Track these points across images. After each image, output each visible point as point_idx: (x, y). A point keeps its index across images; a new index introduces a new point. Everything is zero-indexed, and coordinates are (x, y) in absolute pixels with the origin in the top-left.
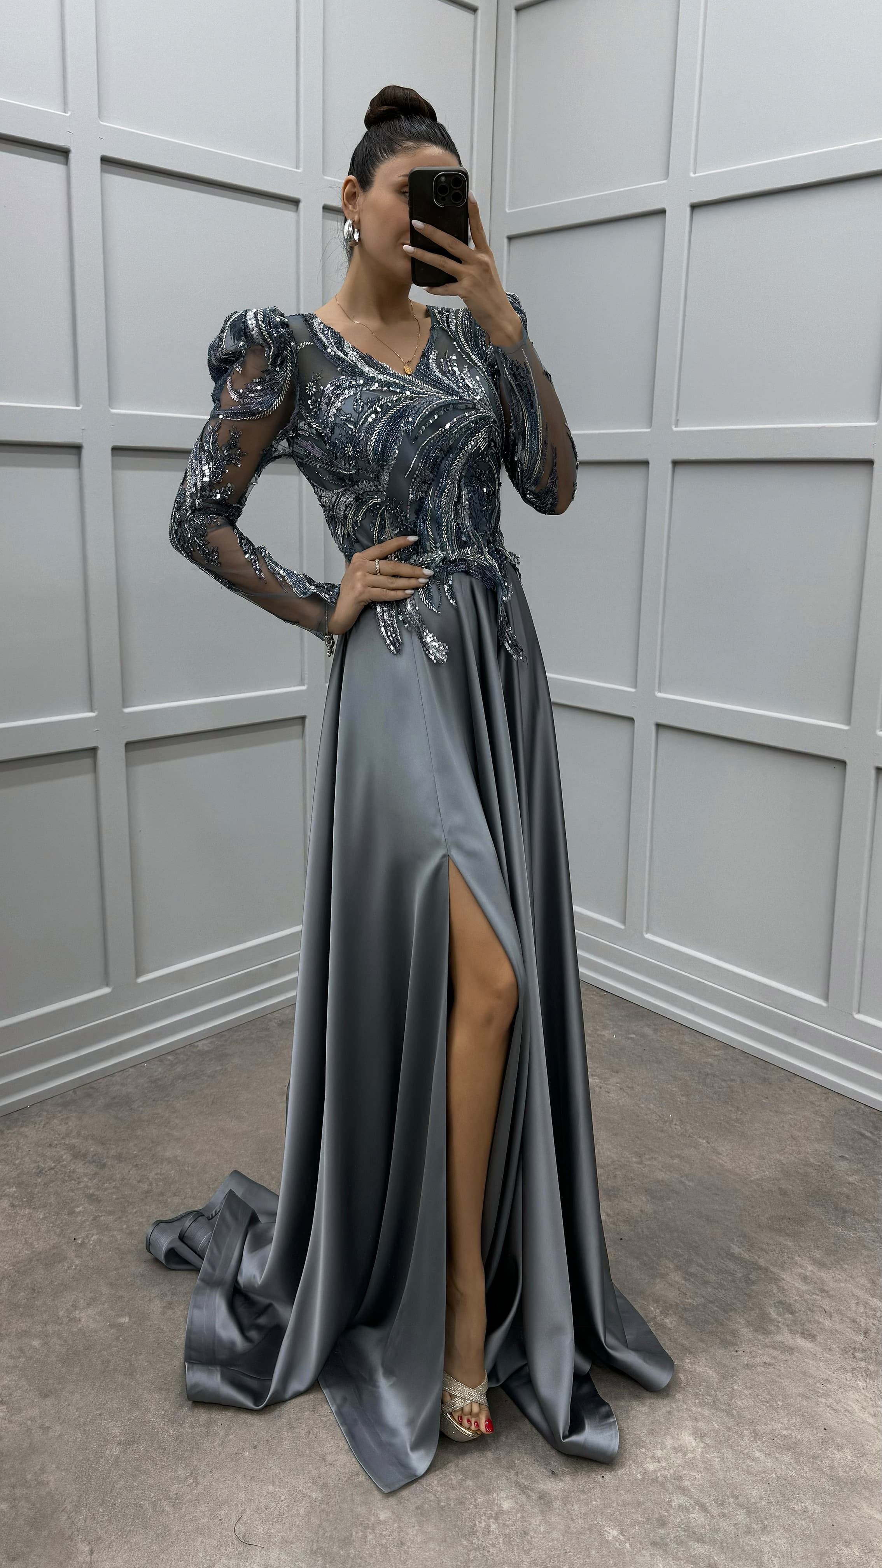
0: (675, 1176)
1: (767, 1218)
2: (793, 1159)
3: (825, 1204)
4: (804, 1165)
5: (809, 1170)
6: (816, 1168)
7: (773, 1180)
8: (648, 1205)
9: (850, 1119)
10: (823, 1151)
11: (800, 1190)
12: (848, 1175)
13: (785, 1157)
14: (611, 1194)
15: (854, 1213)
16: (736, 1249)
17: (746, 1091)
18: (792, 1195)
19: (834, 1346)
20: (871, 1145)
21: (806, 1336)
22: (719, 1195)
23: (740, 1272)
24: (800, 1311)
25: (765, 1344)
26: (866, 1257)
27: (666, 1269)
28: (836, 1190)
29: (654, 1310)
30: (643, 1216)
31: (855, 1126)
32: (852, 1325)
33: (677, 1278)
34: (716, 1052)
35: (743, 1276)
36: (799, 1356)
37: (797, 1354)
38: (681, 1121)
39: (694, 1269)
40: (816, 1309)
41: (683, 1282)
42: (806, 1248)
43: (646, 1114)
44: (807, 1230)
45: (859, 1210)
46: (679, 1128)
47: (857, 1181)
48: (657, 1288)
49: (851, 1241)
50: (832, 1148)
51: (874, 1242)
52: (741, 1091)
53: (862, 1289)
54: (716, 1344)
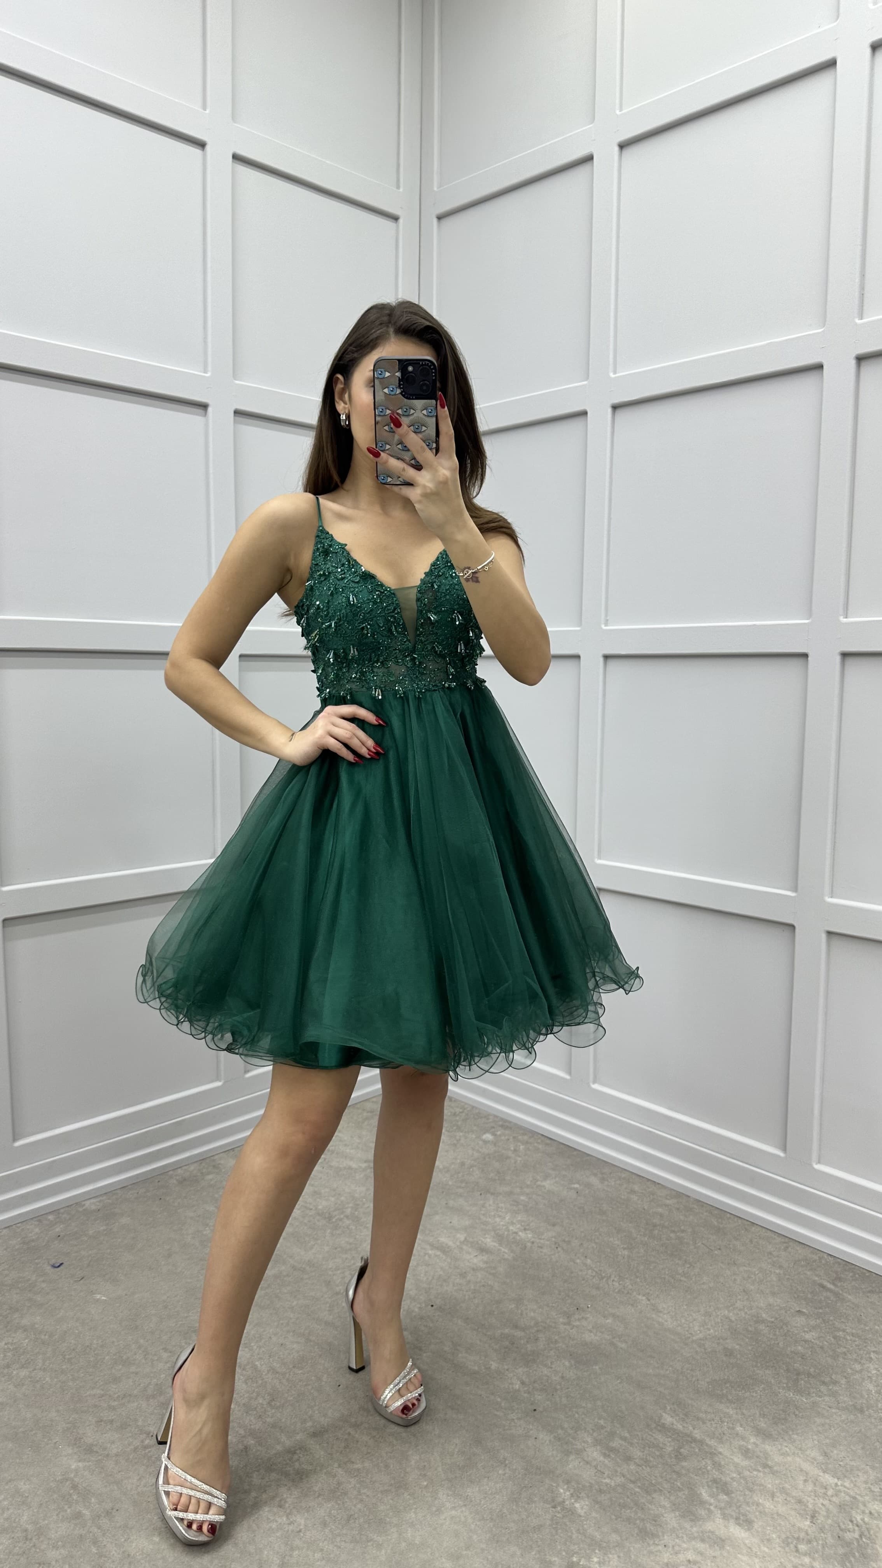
0: (606, 1336)
1: (708, 1383)
2: (743, 1315)
3: (775, 1365)
4: (755, 1321)
5: (761, 1327)
6: (769, 1324)
7: (719, 1339)
8: (571, 1371)
9: (811, 1269)
10: (777, 1305)
11: (748, 1350)
12: (804, 1331)
13: (734, 1314)
14: (530, 1359)
15: (809, 1375)
16: (668, 1419)
17: (697, 1242)
18: (739, 1356)
19: (774, 1536)
20: (832, 1298)
21: (741, 1522)
22: (654, 1357)
23: (670, 1446)
24: (737, 1491)
25: (692, 1534)
26: (819, 1426)
27: (583, 1444)
28: (789, 1349)
29: (563, 1492)
30: (563, 1383)
31: (816, 1278)
32: (797, 1507)
33: (595, 1454)
34: (668, 1202)
35: (673, 1450)
36: (731, 1549)
37: (728, 1548)
38: (620, 1276)
39: (616, 1443)
40: (755, 1487)
41: (602, 1458)
42: (750, 1416)
43: (581, 1271)
44: (752, 1396)
45: (815, 1371)
46: (617, 1284)
47: (815, 1338)
48: (570, 1466)
49: (802, 1407)
50: (788, 1302)
51: (830, 1407)
52: (691, 1242)
53: (813, 1463)
54: (633, 1535)
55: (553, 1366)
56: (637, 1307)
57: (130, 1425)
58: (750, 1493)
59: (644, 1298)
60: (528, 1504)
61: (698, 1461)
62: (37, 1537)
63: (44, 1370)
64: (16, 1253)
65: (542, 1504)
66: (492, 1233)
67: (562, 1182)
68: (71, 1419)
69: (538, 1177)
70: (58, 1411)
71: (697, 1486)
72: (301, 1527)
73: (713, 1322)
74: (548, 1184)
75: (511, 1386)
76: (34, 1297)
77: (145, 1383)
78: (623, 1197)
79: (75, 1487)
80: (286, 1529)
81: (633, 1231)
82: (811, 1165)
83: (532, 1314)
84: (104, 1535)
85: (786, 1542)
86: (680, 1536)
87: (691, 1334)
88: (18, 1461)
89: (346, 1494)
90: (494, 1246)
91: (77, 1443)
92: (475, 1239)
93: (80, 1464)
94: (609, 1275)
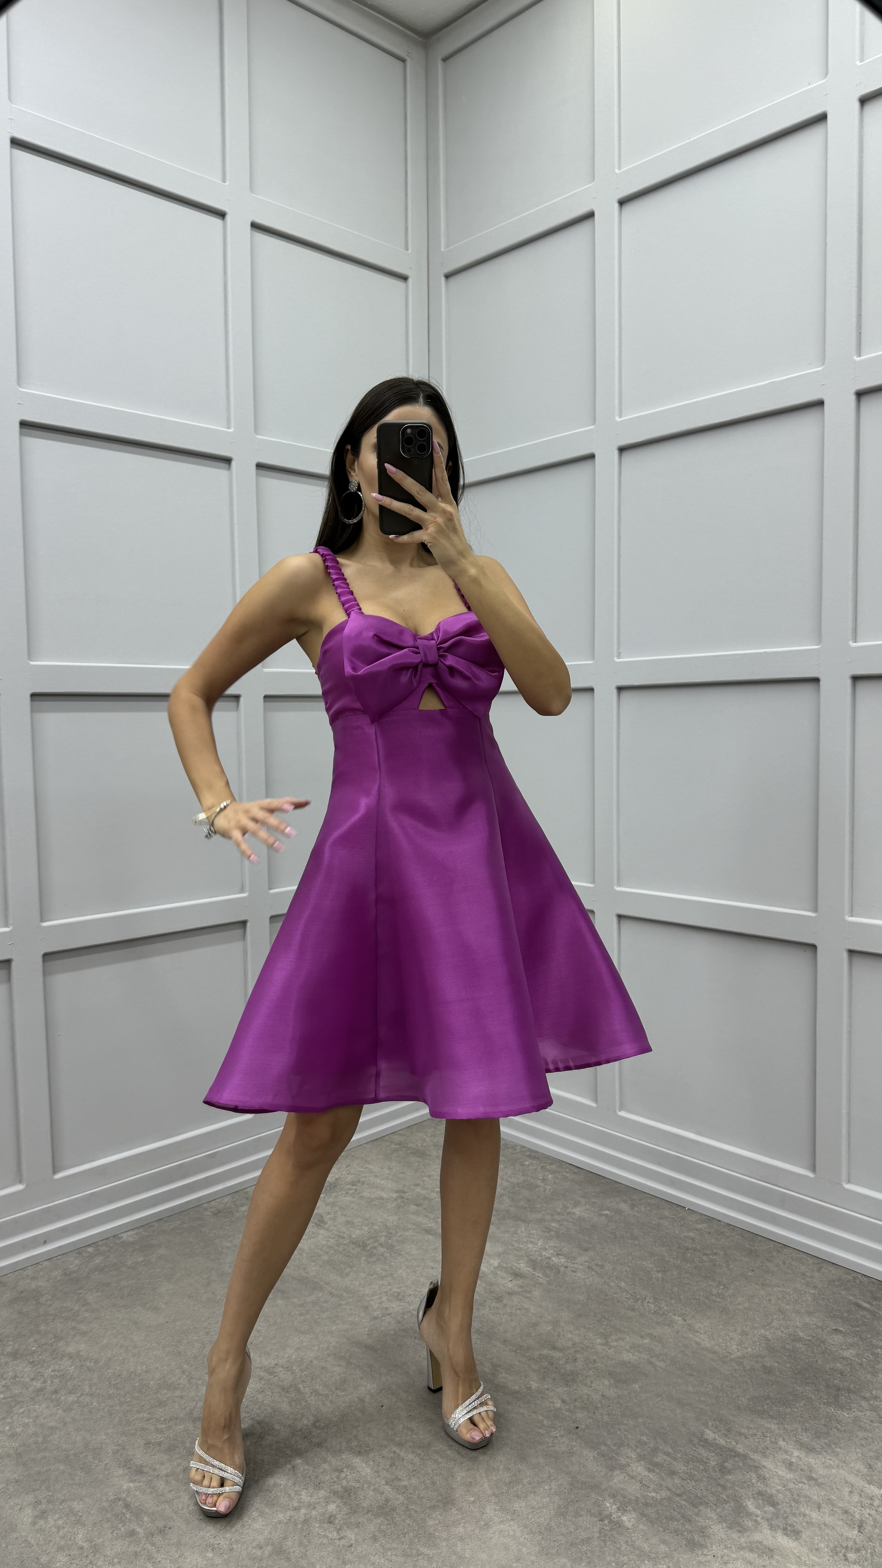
0: (644, 1356)
1: (748, 1399)
2: (780, 1334)
3: (814, 1381)
4: (792, 1340)
5: (799, 1345)
6: (807, 1343)
7: (757, 1357)
8: (611, 1389)
9: (847, 1290)
10: (813, 1325)
11: (787, 1367)
12: (842, 1349)
13: (770, 1333)
14: (569, 1379)
15: (849, 1391)
16: (710, 1435)
17: (730, 1264)
18: (778, 1373)
19: (822, 1545)
20: (868, 1316)
21: (789, 1532)
23: (714, 1460)
24: (783, 1502)
25: (741, 1544)
26: (861, 1439)
27: (627, 1460)
28: (828, 1366)
29: (610, 1506)
30: (604, 1401)
31: (852, 1298)
32: (843, 1517)
33: (639, 1469)
34: (699, 1226)
35: (717, 1464)
36: (780, 1559)
37: (777, 1558)
38: (655, 1298)
39: (660, 1458)
40: (801, 1499)
41: (646, 1473)
42: (792, 1431)
43: (616, 1293)
44: (794, 1411)
45: (855, 1387)
46: (653, 1305)
47: (853, 1355)
48: (615, 1481)
49: (845, 1422)
50: (824, 1321)
51: (872, 1422)
52: (724, 1265)
53: (858, 1475)
54: (681, 1547)
55: (593, 1385)
56: (673, 1327)
57: (177, 1447)
58: (796, 1505)
59: (680, 1318)
60: (576, 1517)
61: (743, 1474)
62: (92, 1554)
64: (58, 1284)
65: (589, 1517)
66: (527, 1258)
67: (593, 1209)
68: (120, 1442)
69: (568, 1205)
70: (107, 1434)
71: (743, 1498)
72: (352, 1542)
73: (750, 1341)
74: (578, 1211)
75: (552, 1405)
76: (78, 1326)
78: (654, 1222)
79: (127, 1506)
80: (338, 1544)
81: (666, 1254)
82: (841, 1185)
83: (570, 1336)
84: (158, 1551)
85: (835, 1551)
86: (729, 1546)
87: (729, 1353)
88: (70, 1482)
89: (394, 1510)
90: (528, 1271)
91: (128, 1464)
92: (509, 1265)
93: (131, 1485)
94: (644, 1297)
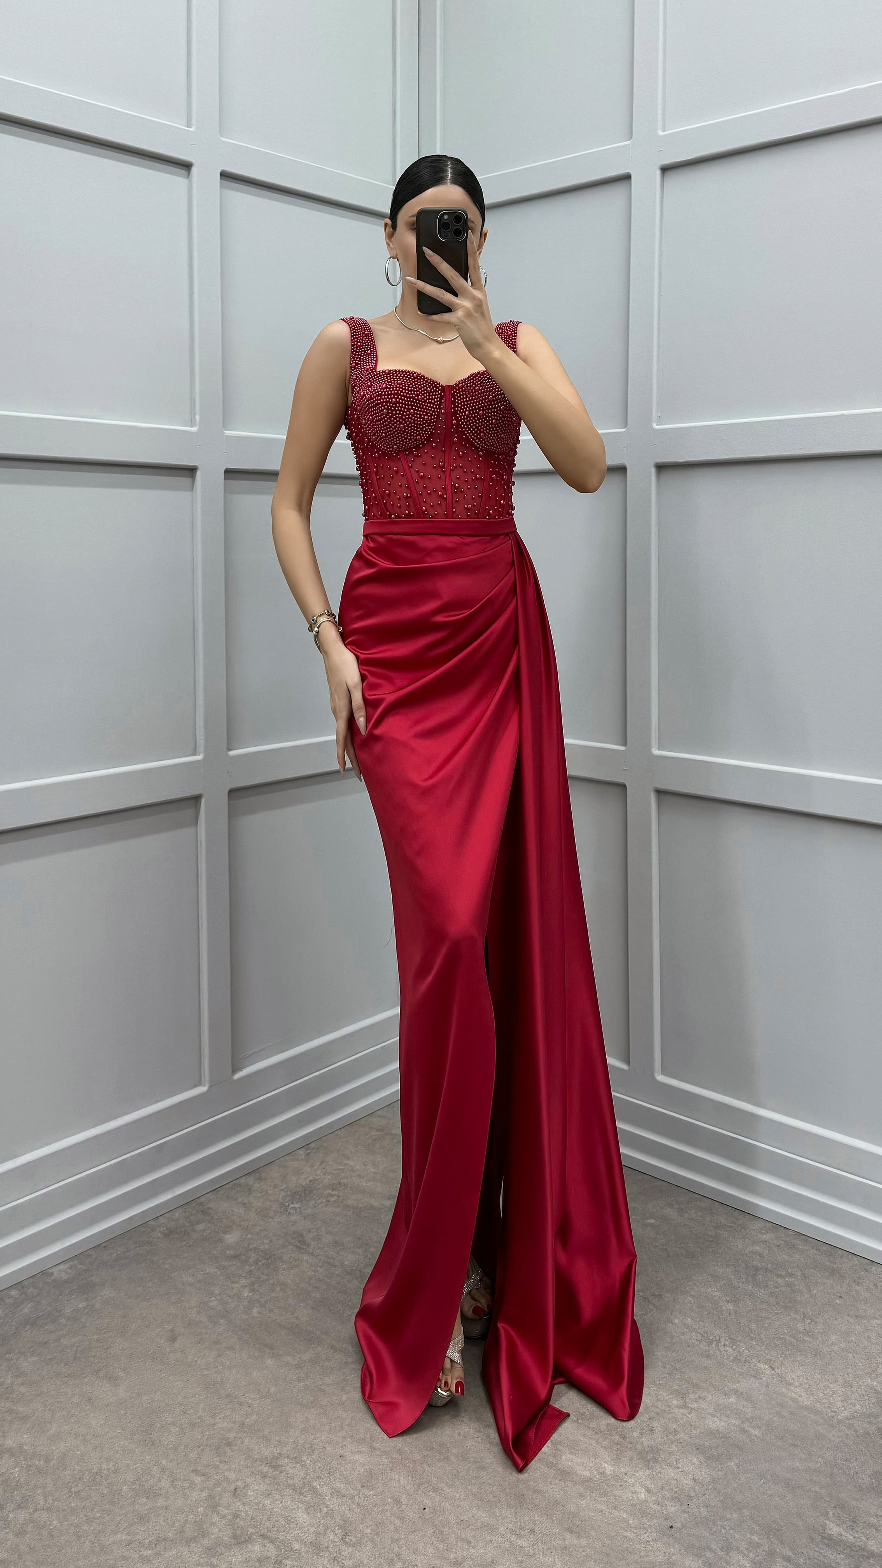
0: (734, 1421)
1: (869, 1476)
7: (868, 1416)
8: (703, 1470)
16: (834, 1529)
17: (812, 1288)
22: (797, 1446)
30: (697, 1488)
38: (731, 1339)
43: (684, 1334)
52: (805, 1290)
55: (680, 1466)
56: (761, 1379)
63: (48, 1510)
75: (635, 1496)
77: (180, 1521)
81: (733, 1277)
87: (835, 1412)
94: (718, 1338)
